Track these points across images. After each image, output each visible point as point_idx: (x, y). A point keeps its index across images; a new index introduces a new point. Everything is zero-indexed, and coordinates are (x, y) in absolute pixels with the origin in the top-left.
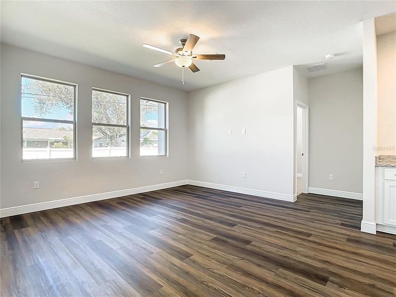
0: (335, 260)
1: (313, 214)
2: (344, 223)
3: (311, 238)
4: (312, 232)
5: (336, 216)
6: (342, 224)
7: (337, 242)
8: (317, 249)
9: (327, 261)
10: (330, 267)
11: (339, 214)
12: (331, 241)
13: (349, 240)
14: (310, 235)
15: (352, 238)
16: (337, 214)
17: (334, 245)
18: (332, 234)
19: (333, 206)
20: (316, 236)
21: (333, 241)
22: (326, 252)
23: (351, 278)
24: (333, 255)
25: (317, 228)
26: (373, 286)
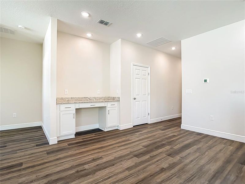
0: (51, 171)
1: (11, 146)
2: (37, 144)
3: (24, 166)
4: (21, 161)
5: (29, 142)
6: (37, 145)
7: (43, 158)
8: (34, 171)
9: (47, 175)
10: (51, 178)
11: (30, 139)
12: (39, 160)
13: (48, 153)
14: (21, 164)
15: (49, 151)
16: (29, 140)
17: (42, 162)
18: (35, 155)
19: (21, 136)
20: (26, 162)
21: (40, 159)
22: (42, 169)
23: (67, 175)
24: (47, 169)
25: (23, 156)
26: (77, 172)
